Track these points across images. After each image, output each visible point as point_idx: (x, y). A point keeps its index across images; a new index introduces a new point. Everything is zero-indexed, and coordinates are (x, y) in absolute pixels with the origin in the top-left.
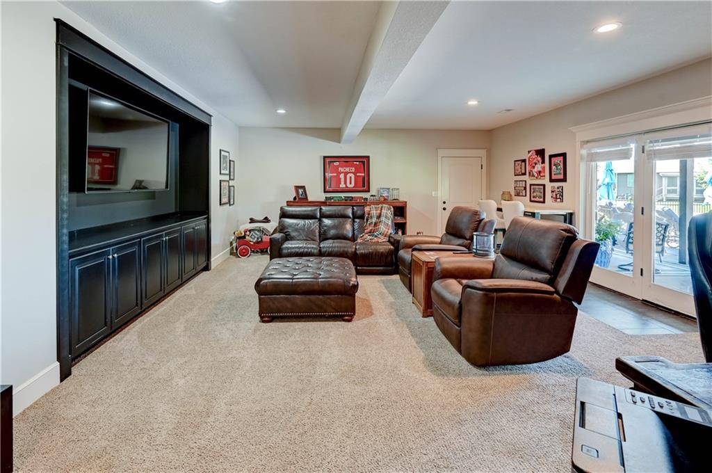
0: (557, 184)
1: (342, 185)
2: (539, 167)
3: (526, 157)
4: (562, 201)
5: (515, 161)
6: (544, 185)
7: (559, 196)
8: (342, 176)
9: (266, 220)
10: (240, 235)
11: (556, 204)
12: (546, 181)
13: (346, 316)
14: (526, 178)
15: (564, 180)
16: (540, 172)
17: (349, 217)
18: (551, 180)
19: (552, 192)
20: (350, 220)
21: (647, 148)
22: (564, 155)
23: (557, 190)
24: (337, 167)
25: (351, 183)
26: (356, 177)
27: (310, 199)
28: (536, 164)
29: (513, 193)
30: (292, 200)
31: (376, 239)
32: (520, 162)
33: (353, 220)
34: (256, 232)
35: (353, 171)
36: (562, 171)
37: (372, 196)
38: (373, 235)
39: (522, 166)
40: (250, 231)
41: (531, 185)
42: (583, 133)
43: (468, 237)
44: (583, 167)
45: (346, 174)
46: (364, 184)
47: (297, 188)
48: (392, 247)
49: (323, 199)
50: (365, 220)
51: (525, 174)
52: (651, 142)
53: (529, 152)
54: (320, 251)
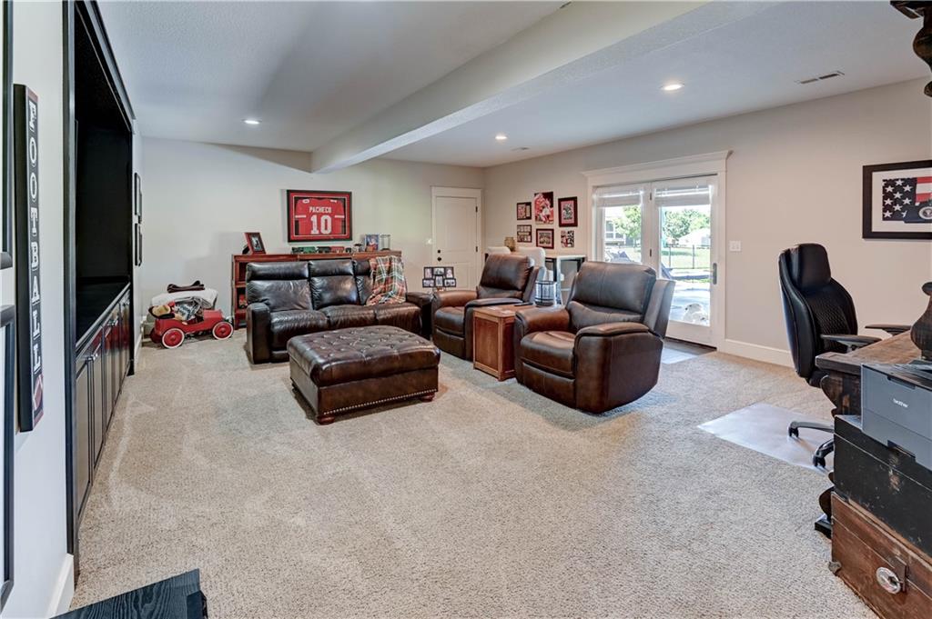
0: (567, 229)
1: (315, 231)
2: (547, 211)
3: (532, 199)
4: (573, 246)
5: (518, 204)
6: (553, 230)
7: (569, 241)
8: (314, 219)
9: (198, 286)
10: (164, 313)
11: (566, 249)
12: (555, 225)
13: (427, 394)
14: (532, 222)
15: (575, 225)
16: (548, 216)
17: (349, 274)
18: (561, 225)
19: (562, 237)
20: (352, 277)
21: (654, 196)
22: (575, 199)
23: (567, 235)
24: (308, 206)
25: (326, 229)
26: (334, 220)
27: (268, 252)
28: (544, 207)
29: (516, 239)
30: (241, 253)
31: (392, 301)
32: (524, 205)
33: (355, 277)
34: (186, 305)
35: (330, 212)
36: (573, 216)
37: (357, 245)
38: (386, 296)
39: (525, 210)
40: (177, 303)
41: (537, 230)
42: (594, 178)
43: (520, 288)
44: (594, 211)
45: (319, 216)
46: (345, 230)
47: (249, 235)
48: (416, 308)
49: (289, 252)
50: (372, 277)
51: (530, 218)
52: (658, 190)
53: (535, 195)
54: (329, 321)
